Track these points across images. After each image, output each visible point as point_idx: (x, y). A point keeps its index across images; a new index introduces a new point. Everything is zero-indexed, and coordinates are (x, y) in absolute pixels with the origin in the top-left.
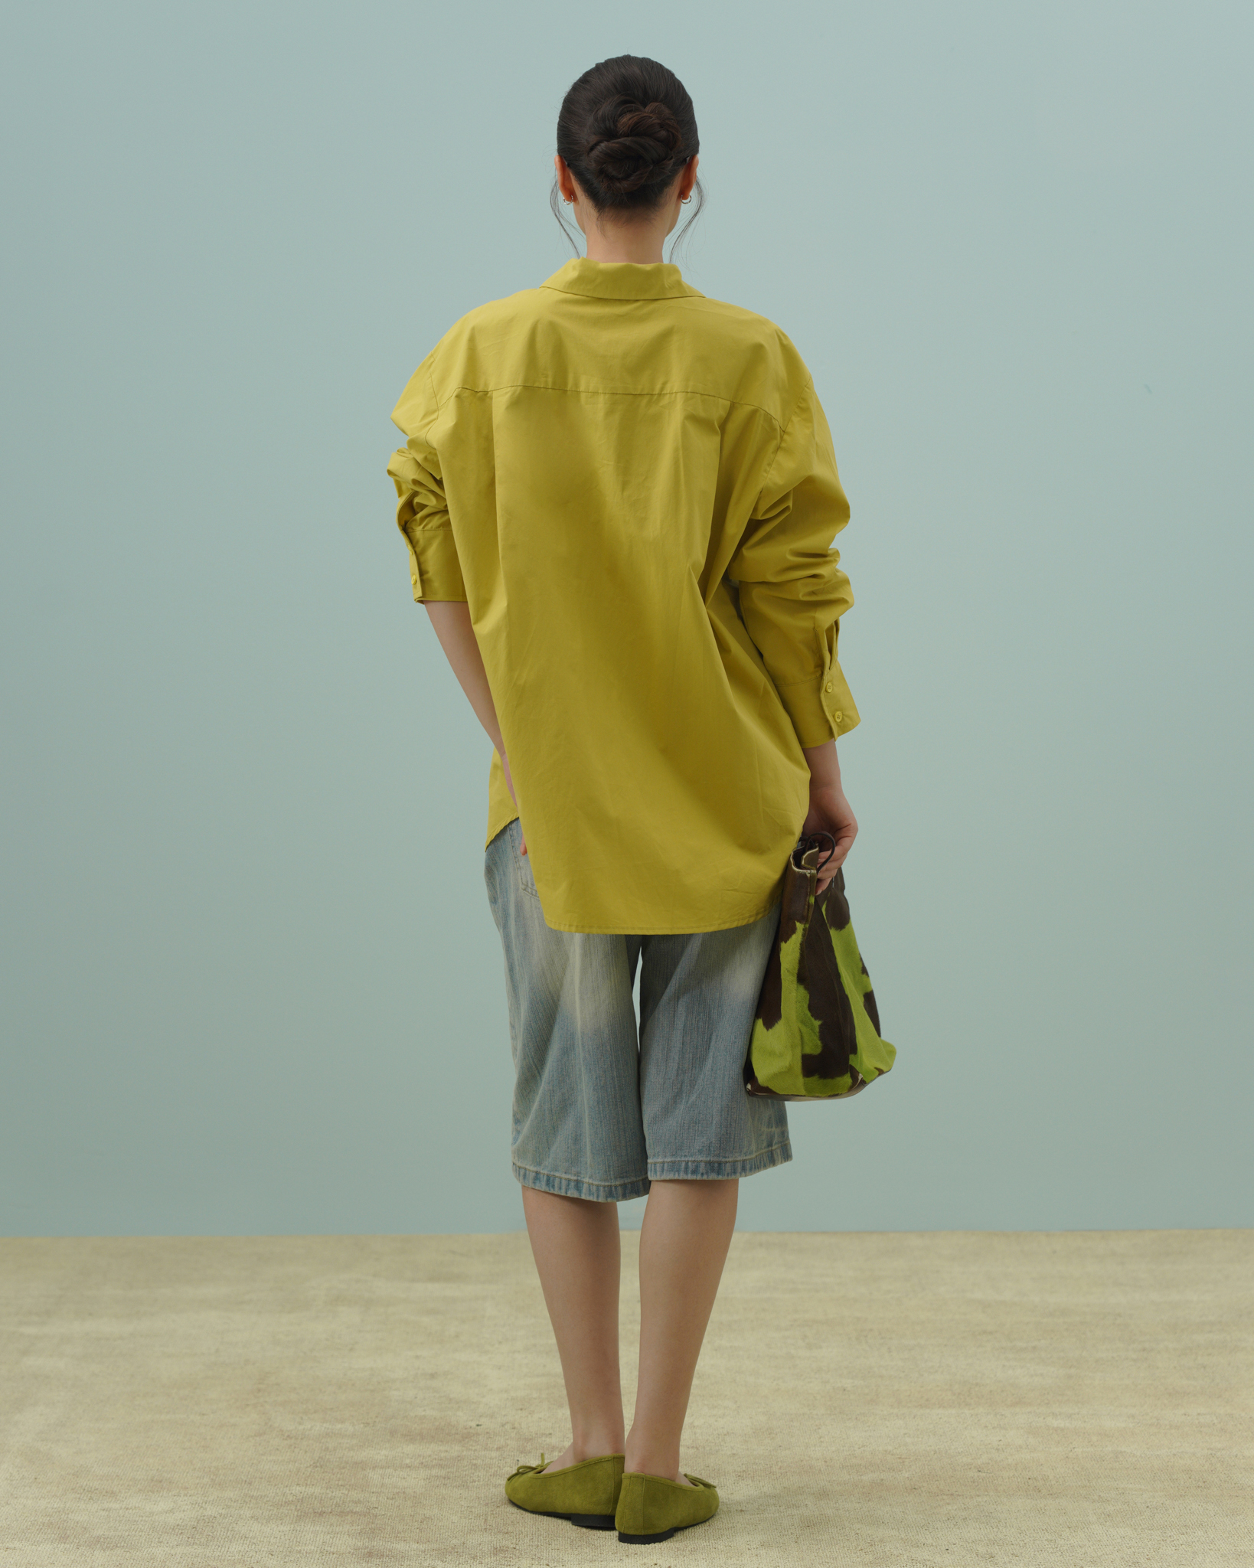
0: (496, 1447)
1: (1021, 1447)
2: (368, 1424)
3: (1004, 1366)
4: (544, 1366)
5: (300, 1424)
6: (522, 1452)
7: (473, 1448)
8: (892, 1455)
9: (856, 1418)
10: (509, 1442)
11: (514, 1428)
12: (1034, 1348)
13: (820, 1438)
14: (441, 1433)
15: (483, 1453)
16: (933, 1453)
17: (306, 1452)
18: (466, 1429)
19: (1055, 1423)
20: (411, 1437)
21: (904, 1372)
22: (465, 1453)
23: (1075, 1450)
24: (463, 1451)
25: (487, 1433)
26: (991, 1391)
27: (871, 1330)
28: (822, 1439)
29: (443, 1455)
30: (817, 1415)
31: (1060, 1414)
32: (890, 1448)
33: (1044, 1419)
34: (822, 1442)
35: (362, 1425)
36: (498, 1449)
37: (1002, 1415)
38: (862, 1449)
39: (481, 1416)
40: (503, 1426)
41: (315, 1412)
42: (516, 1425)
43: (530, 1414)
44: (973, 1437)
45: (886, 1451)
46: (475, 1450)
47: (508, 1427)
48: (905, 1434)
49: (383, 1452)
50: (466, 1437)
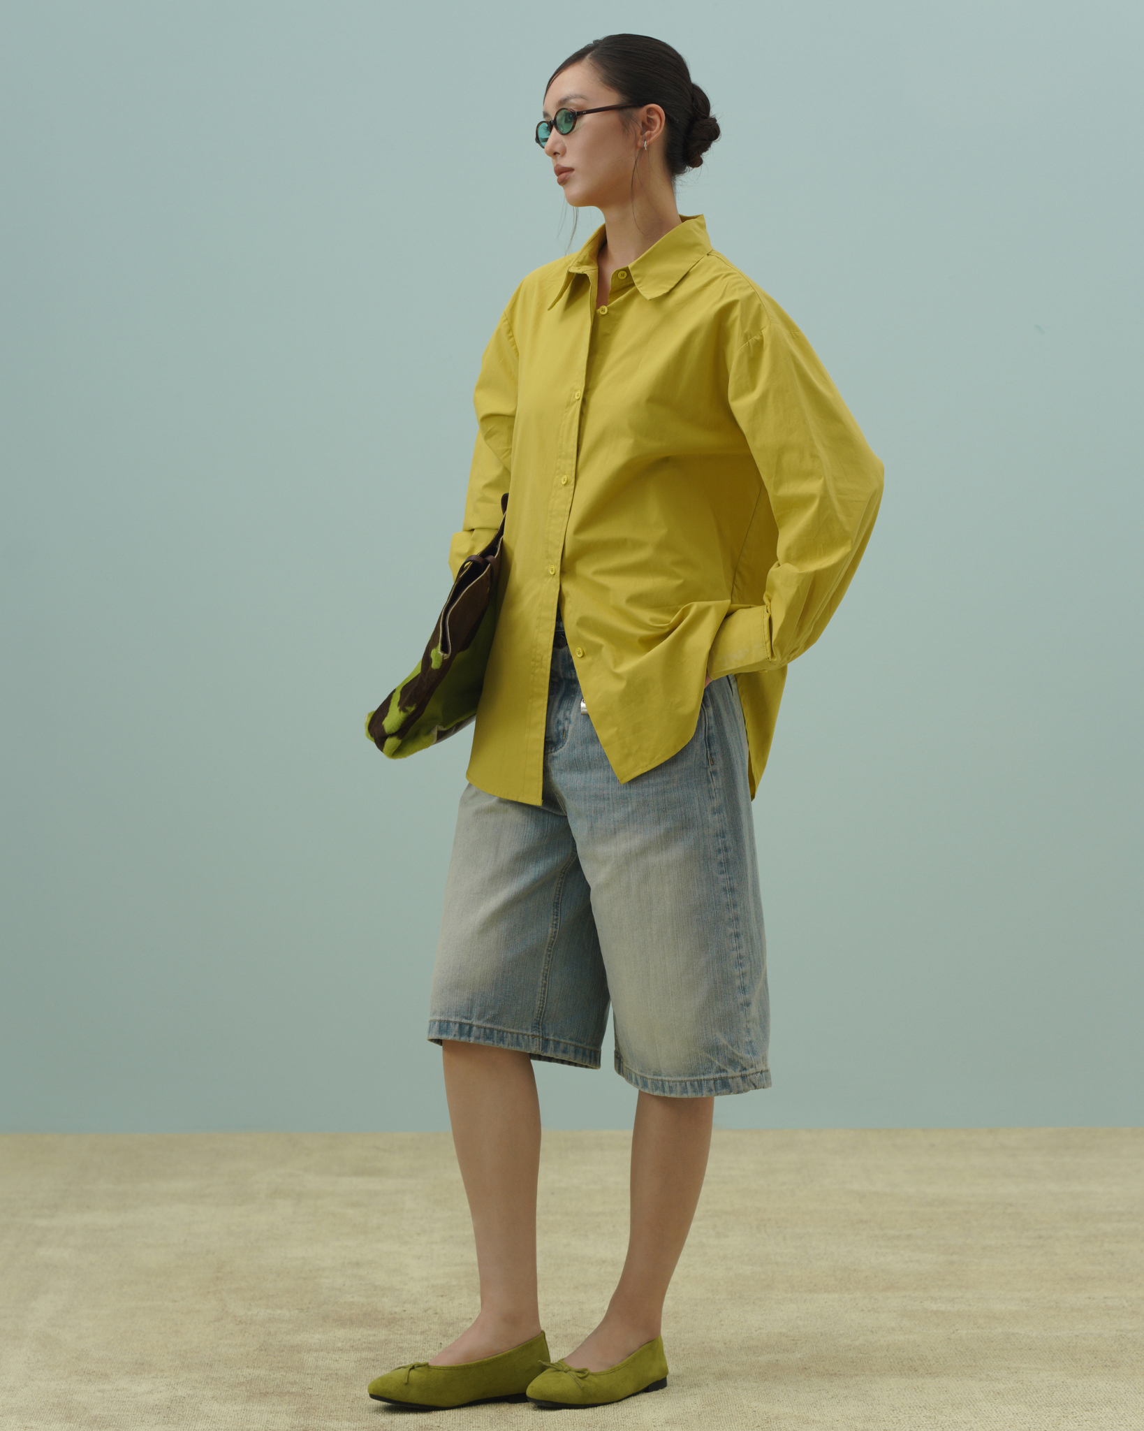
0: (420, 1331)
1: (893, 1329)
2: (302, 1309)
3: (877, 1253)
4: (462, 1256)
5: (249, 1310)
6: (444, 1336)
7: (399, 1332)
8: (787, 1337)
9: (754, 1303)
10: (432, 1326)
11: (436, 1313)
12: (909, 1236)
13: (721, 1321)
14: (369, 1318)
15: (409, 1336)
16: (820, 1335)
17: (254, 1336)
18: (391, 1314)
19: (934, 1307)
20: (342, 1322)
21: (796, 1259)
22: (391, 1336)
23: (959, 1331)
24: (390, 1335)
25: (411, 1318)
26: (867, 1277)
27: (769, 1220)
28: (722, 1323)
29: (371, 1339)
30: (719, 1299)
31: (940, 1298)
32: (784, 1330)
33: (921, 1302)
34: (722, 1325)
35: (297, 1311)
36: (422, 1333)
37: (876, 1299)
38: (759, 1331)
39: (404, 1303)
40: (425, 1311)
41: (260, 1299)
42: (438, 1311)
43: (451, 1300)
44: (852, 1320)
45: (780, 1333)
46: (401, 1334)
47: (431, 1312)
48: (798, 1317)
49: (317, 1336)
50: (392, 1321)
